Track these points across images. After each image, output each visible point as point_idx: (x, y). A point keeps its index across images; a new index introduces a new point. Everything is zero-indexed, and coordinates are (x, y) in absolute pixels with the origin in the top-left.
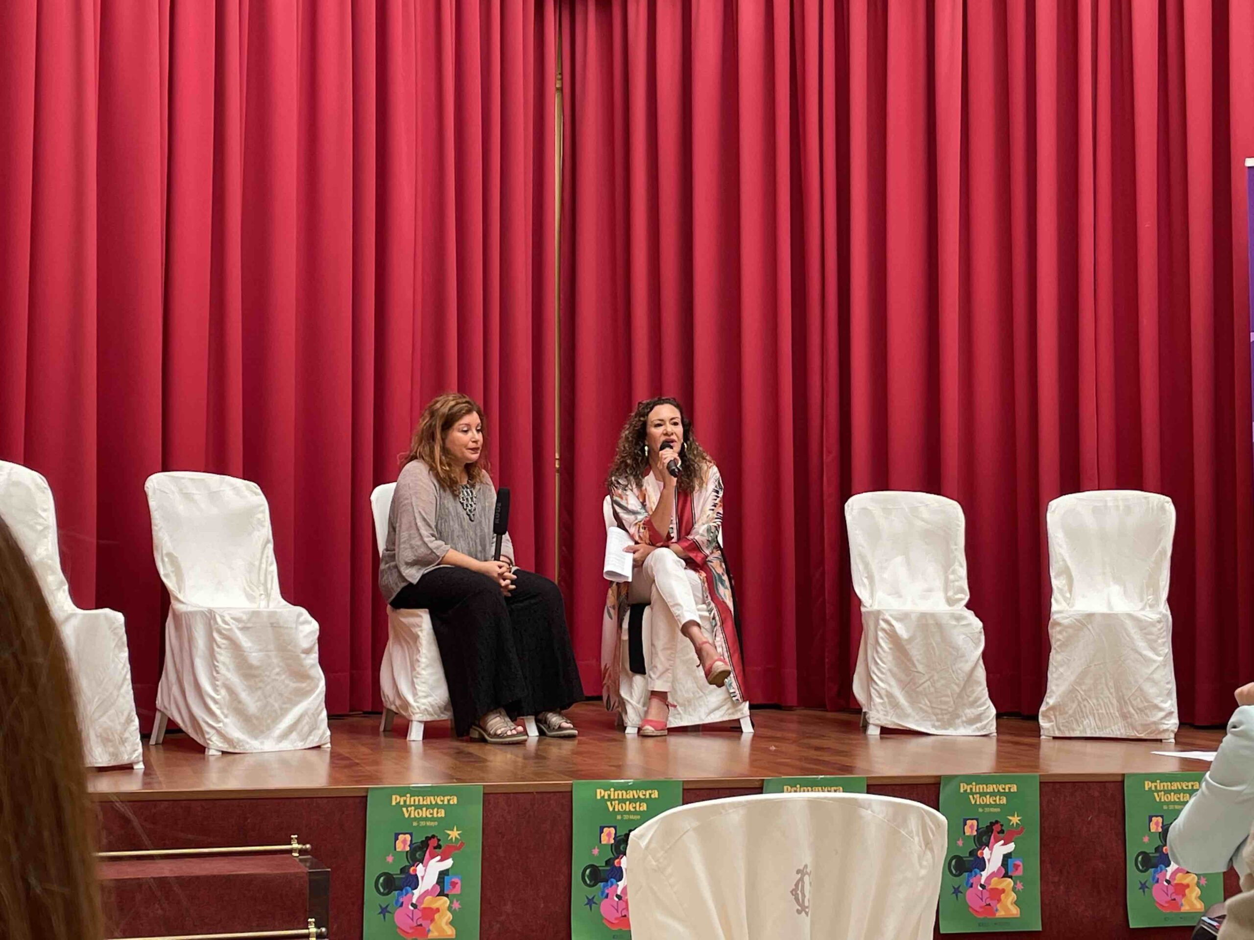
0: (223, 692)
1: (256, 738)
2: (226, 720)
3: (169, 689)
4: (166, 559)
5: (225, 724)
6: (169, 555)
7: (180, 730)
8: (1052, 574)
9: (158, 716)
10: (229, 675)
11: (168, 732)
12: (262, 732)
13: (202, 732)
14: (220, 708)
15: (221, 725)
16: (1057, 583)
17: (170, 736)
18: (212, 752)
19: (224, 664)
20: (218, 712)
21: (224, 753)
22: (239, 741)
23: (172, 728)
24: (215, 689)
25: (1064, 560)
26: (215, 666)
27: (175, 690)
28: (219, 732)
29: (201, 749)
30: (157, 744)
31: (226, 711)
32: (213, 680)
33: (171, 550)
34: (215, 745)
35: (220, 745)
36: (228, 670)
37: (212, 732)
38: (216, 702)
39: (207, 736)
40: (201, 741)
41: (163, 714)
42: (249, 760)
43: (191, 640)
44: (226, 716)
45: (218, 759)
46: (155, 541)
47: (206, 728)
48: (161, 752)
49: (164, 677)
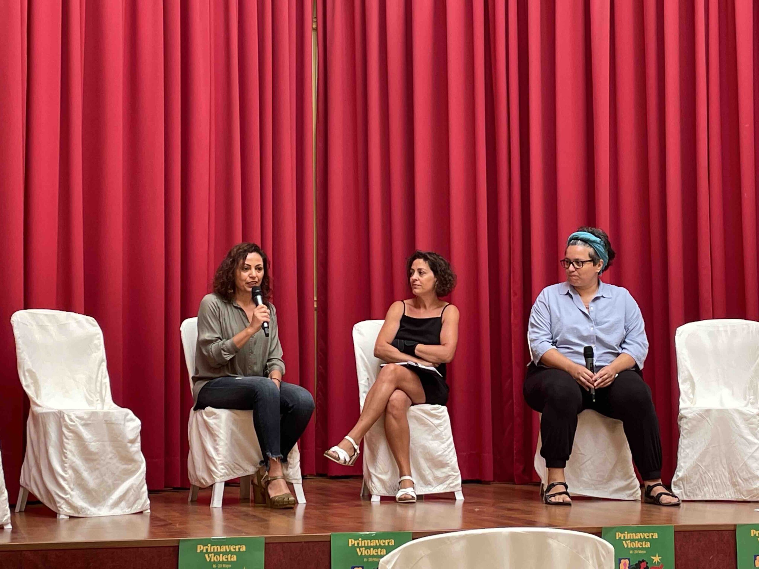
0: (70, 472)
1: (95, 506)
2: (72, 493)
3: (30, 471)
4: (27, 374)
5: (71, 496)
6: (29, 371)
7: (39, 502)
8: (680, 381)
9: (21, 491)
10: (74, 459)
11: (28, 503)
12: (99, 502)
13: (55, 502)
14: (68, 484)
15: (68, 496)
16: (683, 387)
17: (30, 506)
18: (62, 516)
19: (71, 451)
20: (66, 487)
21: (71, 517)
22: (82, 508)
23: (32, 500)
24: (65, 471)
25: (688, 371)
26: (64, 453)
27: (34, 471)
28: (67, 502)
29: (53, 515)
30: (20, 512)
31: (72, 486)
32: (62, 463)
33: (31, 367)
34: (64, 510)
35: (68, 511)
36: (74, 455)
37: (62, 502)
38: (64, 479)
39: (58, 505)
40: (53, 509)
41: (25, 489)
42: (89, 523)
43: (46, 434)
44: (72, 490)
45: (67, 521)
46: (19, 360)
47: (57, 499)
48: (24, 518)
49: (25, 462)
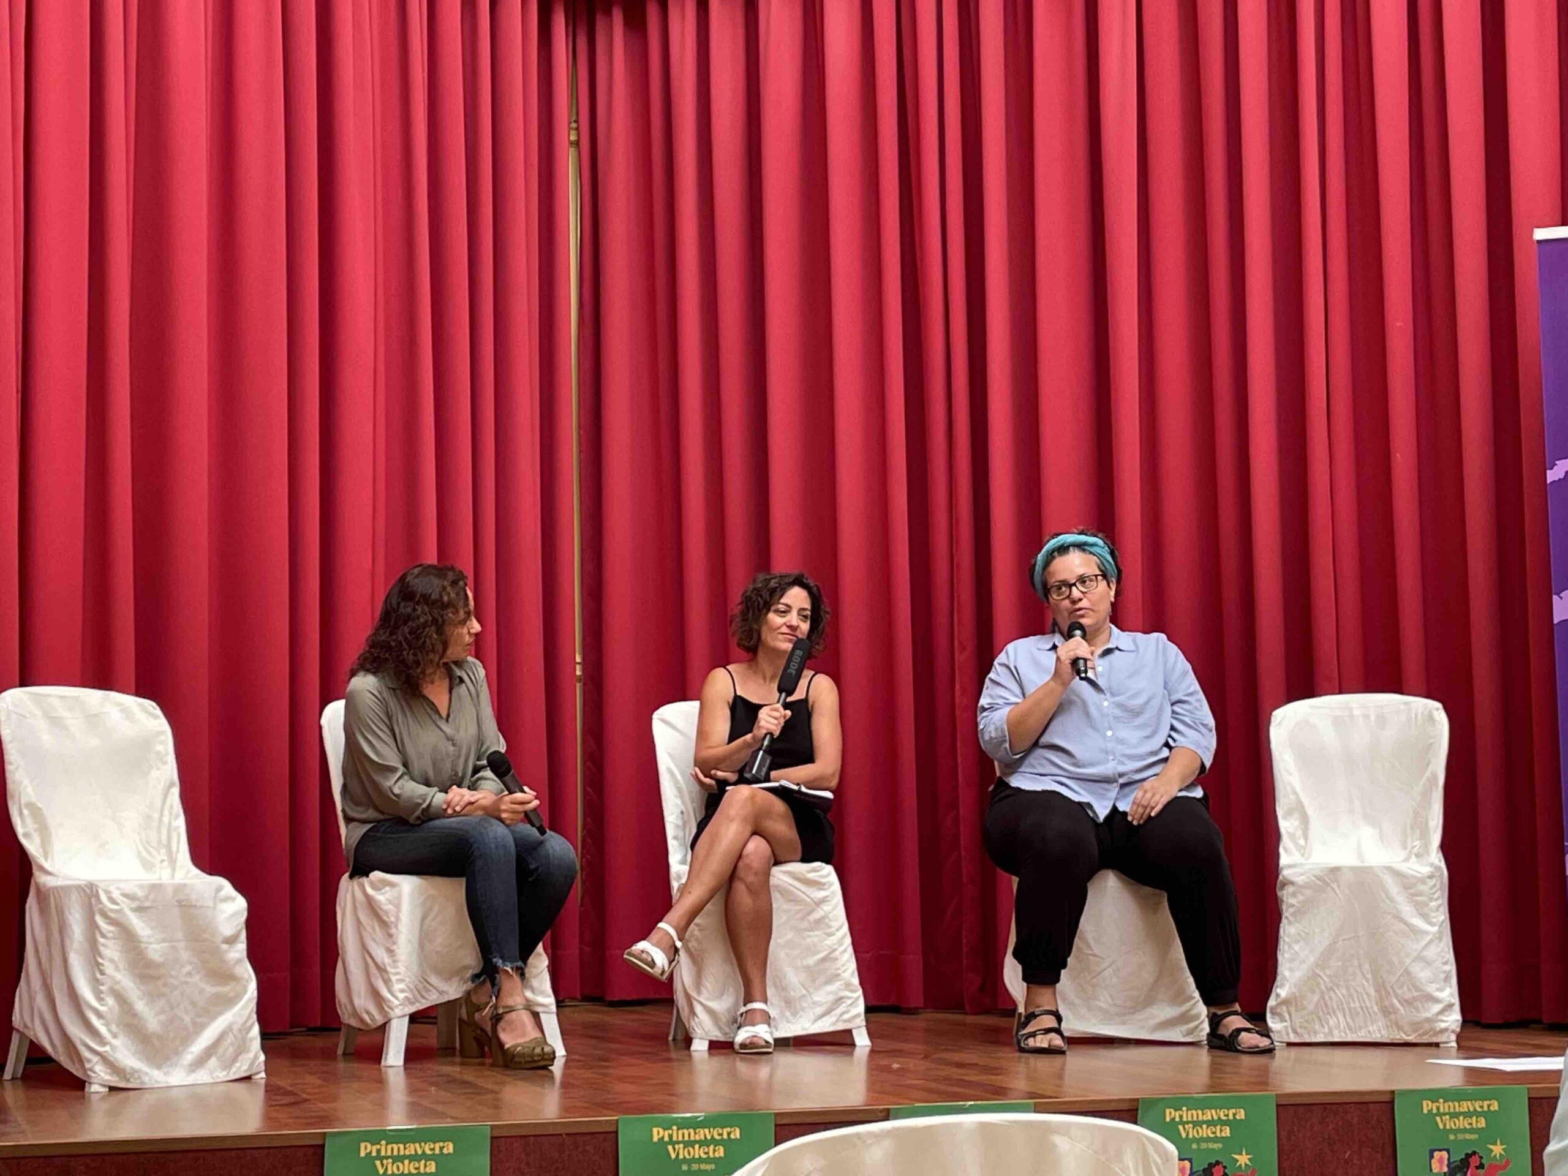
0: (110, 1001)
1: (159, 1067)
2: (115, 1042)
3: (32, 999)
4: (26, 812)
5: (113, 1047)
6: (31, 806)
7: (49, 1059)
8: (1280, 812)
9: (15, 1038)
10: (119, 976)
11: (29, 1061)
12: (167, 1058)
13: (81, 1061)
14: (107, 1025)
15: (107, 1048)
16: (1286, 825)
17: (33, 1067)
18: (95, 1088)
19: (112, 961)
20: (103, 1030)
21: (113, 1089)
22: (134, 1071)
23: (36, 1056)
24: (100, 999)
25: (1295, 793)
26: (98, 964)
27: (40, 1001)
28: (105, 1059)
29: (78, 1085)
30: (13, 1079)
31: (114, 1028)
32: (95, 984)
33: (34, 799)
34: (100, 1077)
35: (108, 1077)
36: (117, 968)
37: (95, 1059)
38: (99, 1015)
39: (87, 1066)
40: (78, 1073)
41: (22, 1035)
42: (148, 1099)
43: (63, 928)
44: (115, 1036)
45: (103, 1098)
46: (10, 786)
47: (86, 1054)
48: (21, 1092)
49: (22, 983)
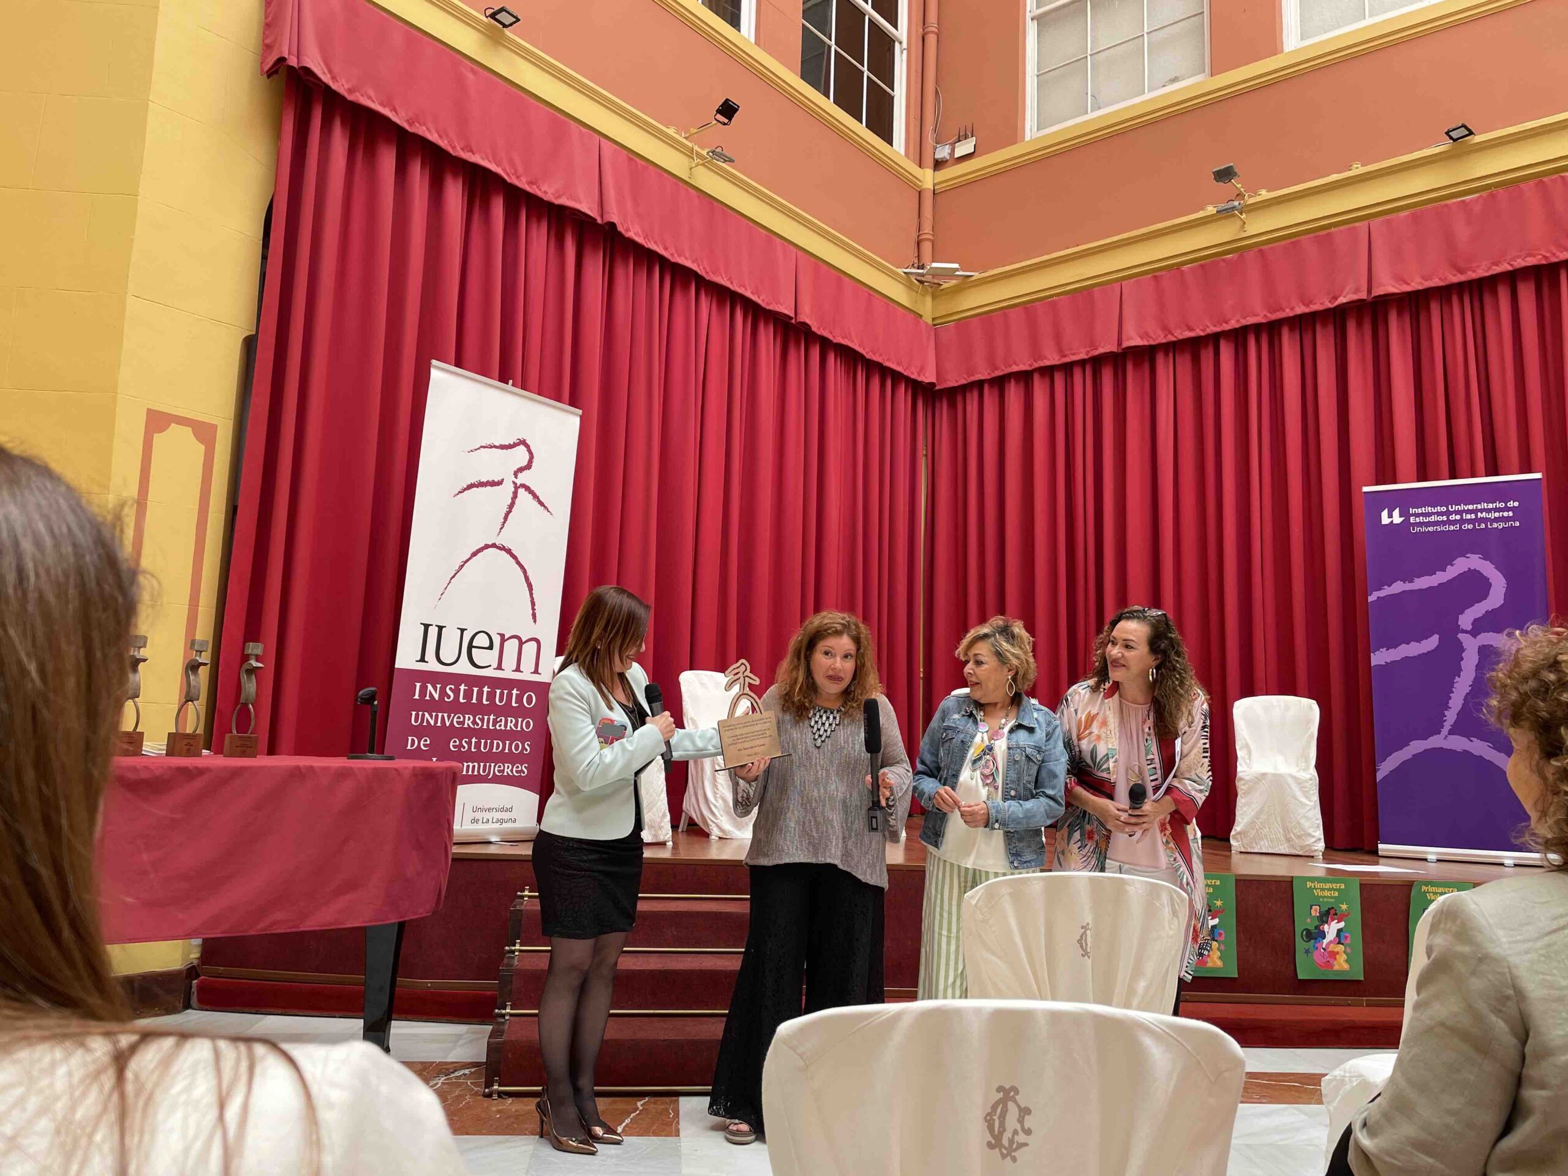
0: (720, 801)
1: (740, 830)
2: (721, 818)
3: (690, 799)
4: (690, 721)
5: (721, 821)
6: (692, 719)
7: (696, 825)
8: (1237, 747)
9: (684, 814)
10: (724, 791)
11: (689, 825)
12: (743, 827)
13: (707, 824)
14: (719, 811)
15: (718, 821)
16: (1240, 753)
17: (691, 827)
18: (713, 837)
19: (722, 785)
20: (717, 813)
21: (720, 838)
22: (729, 831)
23: (692, 823)
24: (716, 800)
25: (1245, 739)
26: (716, 786)
27: (693, 800)
28: (718, 826)
29: (705, 835)
30: (682, 831)
31: (722, 813)
32: (715, 794)
33: (693, 716)
34: (715, 833)
35: (718, 833)
36: (723, 788)
37: (713, 825)
38: (715, 806)
39: (710, 828)
40: (707, 831)
41: (686, 814)
42: (735, 844)
43: (702, 769)
44: (722, 816)
45: (717, 841)
46: (684, 710)
47: (710, 822)
48: (685, 836)
49: (687, 792)
